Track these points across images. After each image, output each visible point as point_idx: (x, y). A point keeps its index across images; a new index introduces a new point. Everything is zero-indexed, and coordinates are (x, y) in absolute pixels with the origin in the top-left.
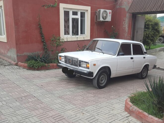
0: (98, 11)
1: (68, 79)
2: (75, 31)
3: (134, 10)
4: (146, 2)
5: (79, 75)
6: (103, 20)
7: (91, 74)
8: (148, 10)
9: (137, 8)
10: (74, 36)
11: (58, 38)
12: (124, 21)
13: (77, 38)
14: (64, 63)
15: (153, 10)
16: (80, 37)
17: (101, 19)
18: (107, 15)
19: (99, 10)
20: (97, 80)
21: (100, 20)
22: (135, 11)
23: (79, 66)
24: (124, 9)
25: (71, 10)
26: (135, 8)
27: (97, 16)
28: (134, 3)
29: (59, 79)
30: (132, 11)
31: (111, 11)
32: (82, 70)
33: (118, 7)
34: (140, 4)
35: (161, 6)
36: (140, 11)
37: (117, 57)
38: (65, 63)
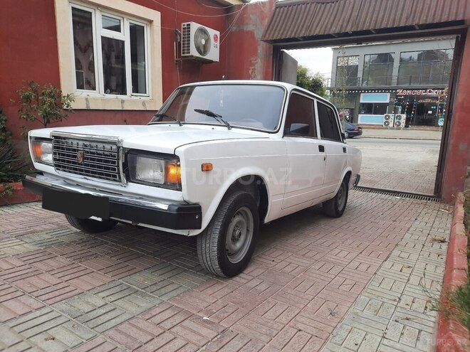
0: (182, 27)
1: (81, 242)
2: (115, 84)
3: (281, 32)
4: (311, 12)
5: (131, 222)
6: (198, 55)
7: (189, 213)
8: (318, 30)
9: (287, 28)
10: (113, 96)
11: (48, 91)
12: (252, 65)
13: (123, 101)
14: (52, 170)
15: (333, 29)
16: (130, 101)
17: (194, 52)
18: (207, 41)
19: (186, 24)
20: (216, 240)
21: (189, 53)
22: (282, 34)
23: (129, 180)
24: (251, 34)
25: (98, 12)
26: (283, 28)
27: (180, 43)
28: (278, 15)
29: (40, 243)
30: (274, 34)
31: (218, 33)
32: (142, 197)
33: (234, 28)
34: (294, 18)
35: (352, 18)
36: (296, 33)
37: (282, 140)
38: (57, 167)
